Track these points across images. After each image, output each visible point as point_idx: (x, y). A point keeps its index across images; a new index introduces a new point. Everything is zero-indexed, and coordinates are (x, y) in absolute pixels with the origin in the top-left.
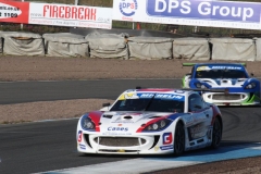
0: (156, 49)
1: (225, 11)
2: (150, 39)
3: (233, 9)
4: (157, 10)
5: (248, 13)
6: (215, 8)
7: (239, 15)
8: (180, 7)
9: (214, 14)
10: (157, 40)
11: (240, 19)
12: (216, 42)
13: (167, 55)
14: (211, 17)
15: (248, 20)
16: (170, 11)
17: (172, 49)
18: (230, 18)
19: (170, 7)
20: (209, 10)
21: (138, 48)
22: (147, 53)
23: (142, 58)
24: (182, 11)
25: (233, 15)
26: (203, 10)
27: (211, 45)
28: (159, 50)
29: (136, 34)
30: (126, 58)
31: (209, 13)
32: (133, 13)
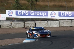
0: (20, 25)
1: (38, 14)
2: (18, 22)
3: (40, 13)
4: (19, 14)
5: (45, 14)
6: (35, 13)
7: (42, 15)
8: (25, 13)
9: (35, 14)
10: (20, 22)
11: (42, 16)
12: (37, 22)
13: (23, 26)
14: (34, 15)
15: (45, 16)
16: (22, 14)
17: (24, 25)
18: (39, 15)
19: (23, 13)
20: (34, 13)
21: (15, 25)
22: (17, 26)
23: (16, 28)
24: (26, 14)
25: (41, 15)
26: (32, 14)
27: (35, 23)
28: (21, 25)
29: (14, 21)
30: (11, 28)
31: (34, 14)
32: (12, 15)
